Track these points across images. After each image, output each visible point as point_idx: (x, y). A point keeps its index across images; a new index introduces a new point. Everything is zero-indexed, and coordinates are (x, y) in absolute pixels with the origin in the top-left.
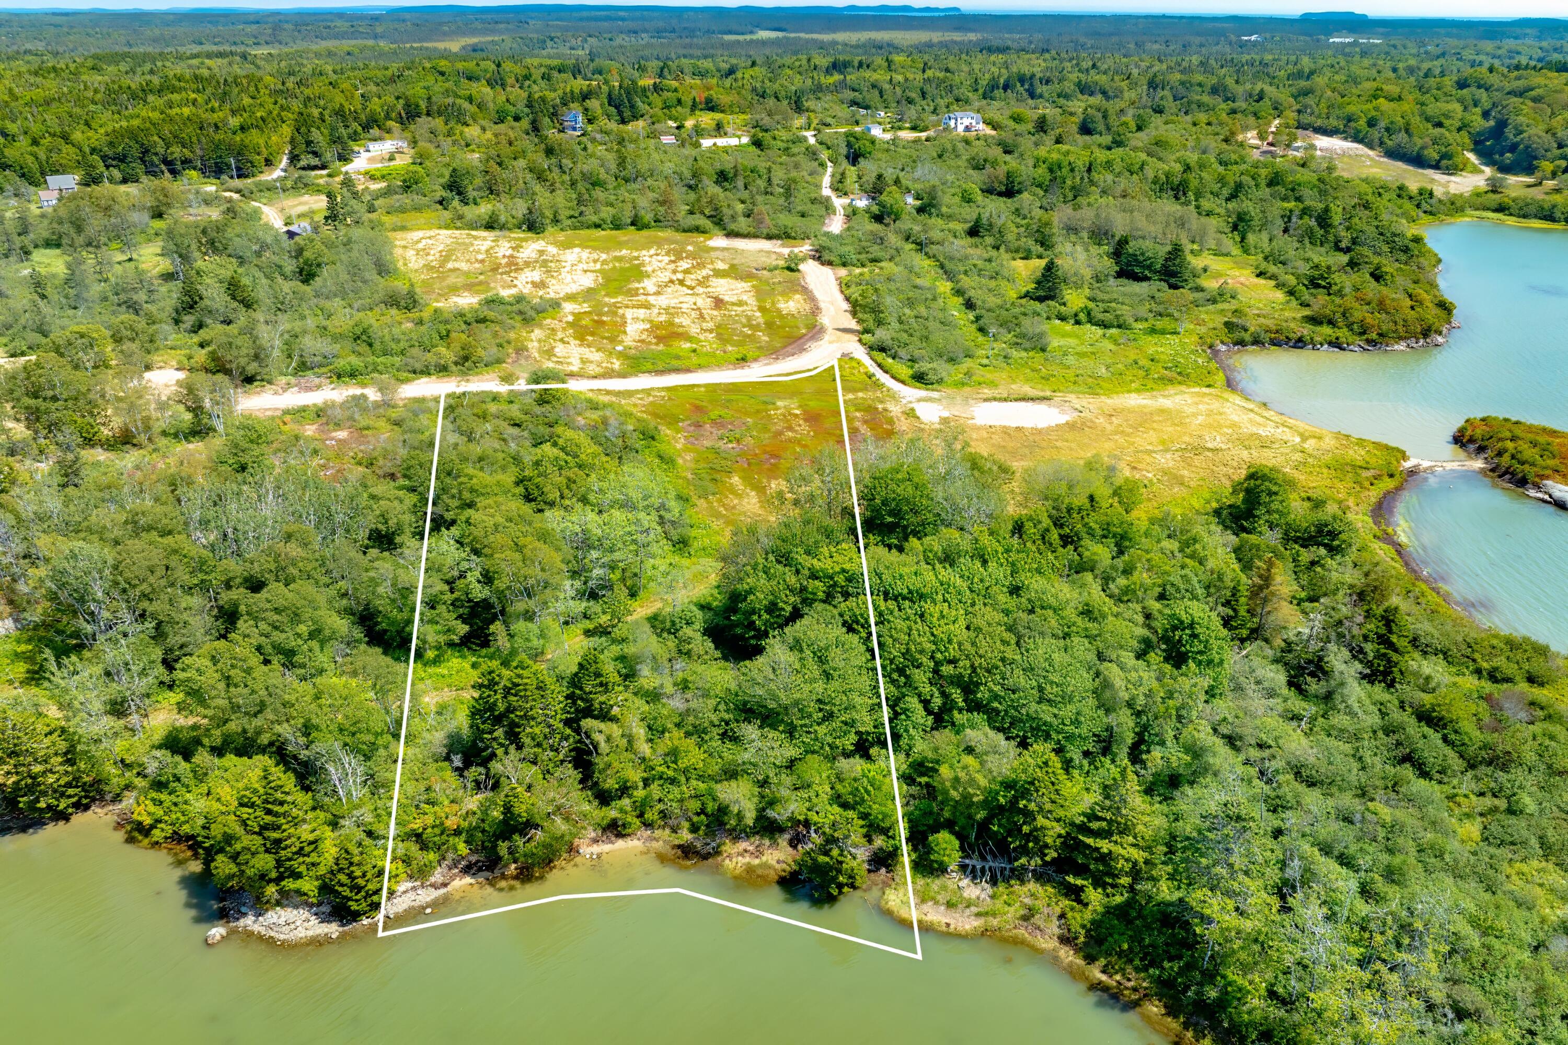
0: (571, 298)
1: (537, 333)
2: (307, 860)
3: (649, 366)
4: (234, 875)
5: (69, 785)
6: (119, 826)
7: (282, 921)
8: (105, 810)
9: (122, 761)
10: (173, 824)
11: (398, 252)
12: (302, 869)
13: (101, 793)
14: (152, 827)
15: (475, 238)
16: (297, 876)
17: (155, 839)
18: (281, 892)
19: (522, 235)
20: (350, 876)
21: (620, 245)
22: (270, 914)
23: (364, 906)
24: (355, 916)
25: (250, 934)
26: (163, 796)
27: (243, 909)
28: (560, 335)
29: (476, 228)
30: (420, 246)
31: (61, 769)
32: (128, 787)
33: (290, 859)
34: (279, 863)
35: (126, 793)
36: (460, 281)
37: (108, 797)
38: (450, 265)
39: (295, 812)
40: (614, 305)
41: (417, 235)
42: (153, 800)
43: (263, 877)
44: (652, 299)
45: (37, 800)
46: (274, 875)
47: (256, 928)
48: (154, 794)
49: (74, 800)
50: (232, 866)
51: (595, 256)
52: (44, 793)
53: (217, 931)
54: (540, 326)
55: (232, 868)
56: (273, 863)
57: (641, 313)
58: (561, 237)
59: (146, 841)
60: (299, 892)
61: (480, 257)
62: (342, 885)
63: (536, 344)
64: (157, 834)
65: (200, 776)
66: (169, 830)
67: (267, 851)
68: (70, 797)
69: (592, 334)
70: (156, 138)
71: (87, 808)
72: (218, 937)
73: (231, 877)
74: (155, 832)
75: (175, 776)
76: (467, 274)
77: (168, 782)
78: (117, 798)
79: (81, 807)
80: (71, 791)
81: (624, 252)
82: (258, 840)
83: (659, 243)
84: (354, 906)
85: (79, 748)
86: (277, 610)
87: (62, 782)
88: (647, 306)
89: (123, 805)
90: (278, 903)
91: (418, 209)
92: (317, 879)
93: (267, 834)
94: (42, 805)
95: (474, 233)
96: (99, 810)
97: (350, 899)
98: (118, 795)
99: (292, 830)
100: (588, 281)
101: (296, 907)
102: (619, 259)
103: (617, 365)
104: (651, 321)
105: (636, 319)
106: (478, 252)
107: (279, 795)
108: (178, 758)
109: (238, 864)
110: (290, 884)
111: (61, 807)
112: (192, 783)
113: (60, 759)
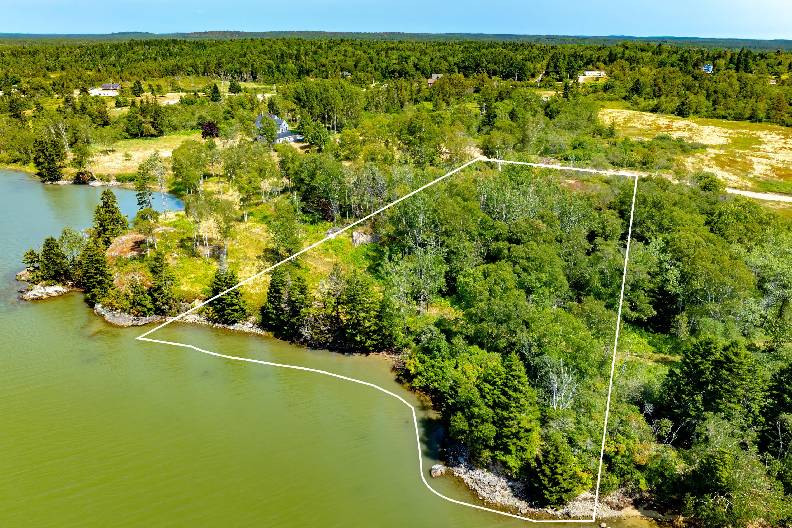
0: (712, 147)
1: (690, 159)
2: (519, 443)
3: (775, 189)
4: (464, 432)
5: (374, 332)
6: (394, 369)
7: (486, 480)
8: (389, 356)
9: (408, 328)
10: (427, 379)
11: (600, 116)
12: (512, 448)
13: (391, 345)
14: (415, 376)
15: (645, 115)
16: (507, 452)
17: (413, 385)
18: (493, 458)
19: (674, 117)
20: (553, 470)
21: (743, 128)
22: (478, 471)
23: (554, 498)
24: (543, 503)
25: (461, 481)
26: (427, 358)
27: (461, 459)
28: (707, 162)
29: (646, 111)
30: (612, 115)
31: (373, 320)
32: (406, 346)
33: (508, 437)
34: (499, 436)
35: (405, 349)
36: (636, 132)
37: (394, 349)
38: (630, 125)
39: (523, 401)
40: (744, 154)
41: (610, 110)
42: (420, 358)
43: (484, 442)
44: (771, 155)
45: (355, 335)
46: (492, 443)
47: (466, 478)
48: (421, 355)
49: (375, 343)
50: (466, 424)
51: (725, 130)
52: (360, 333)
53: (439, 468)
54: (693, 156)
55: (464, 426)
56: (494, 434)
57: (765, 161)
58: (699, 120)
59: (408, 385)
60: (505, 464)
61: (648, 123)
62: (544, 475)
63: (690, 164)
64: (416, 383)
65: (453, 354)
66: (424, 382)
67: (494, 423)
68: (373, 340)
69: (729, 166)
70: (484, 60)
71: (379, 351)
72: (439, 473)
73: (462, 432)
74: (415, 380)
75: (438, 346)
76: (640, 130)
77: (433, 349)
78: (398, 351)
79: (377, 349)
80: (375, 337)
81: (745, 131)
82: (491, 413)
83: (770, 130)
84: (547, 495)
85: (387, 310)
86: (529, 259)
87: (372, 329)
88: (769, 158)
89: (401, 356)
90: (488, 467)
91: (611, 100)
92: (522, 460)
93: (498, 410)
94: (358, 339)
95: (643, 113)
96: (385, 354)
97: (546, 488)
98: (399, 349)
99: (517, 414)
100: (723, 141)
101: (498, 474)
102: (743, 134)
103: (750, 184)
104: (772, 166)
105: (761, 163)
106: (648, 121)
107: (516, 383)
108: (443, 336)
109: (470, 425)
110: (500, 455)
111: (367, 344)
112: (447, 356)
113: (375, 313)
